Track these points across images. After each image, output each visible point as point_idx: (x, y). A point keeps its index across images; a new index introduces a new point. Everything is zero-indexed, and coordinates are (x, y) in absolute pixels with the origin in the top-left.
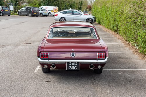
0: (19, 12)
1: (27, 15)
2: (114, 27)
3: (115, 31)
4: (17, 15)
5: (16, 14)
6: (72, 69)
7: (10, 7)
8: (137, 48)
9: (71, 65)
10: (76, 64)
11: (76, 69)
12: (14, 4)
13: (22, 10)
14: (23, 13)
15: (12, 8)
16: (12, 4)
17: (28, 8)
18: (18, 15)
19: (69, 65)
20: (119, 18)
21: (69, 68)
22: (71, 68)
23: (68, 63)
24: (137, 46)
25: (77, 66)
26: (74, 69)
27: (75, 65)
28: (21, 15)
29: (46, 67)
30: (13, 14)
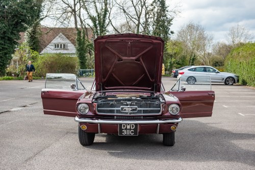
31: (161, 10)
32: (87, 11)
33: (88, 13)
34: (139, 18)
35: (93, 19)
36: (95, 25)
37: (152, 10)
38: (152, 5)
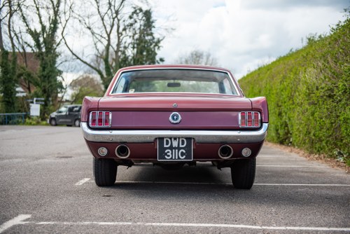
0: (52, 119)
1: (70, 124)
2: (279, 131)
3: (282, 143)
4: (47, 125)
5: (44, 122)
6: (172, 159)
7: (31, 108)
8: (341, 159)
9: (171, 148)
10: (183, 144)
11: (184, 157)
12: (42, 101)
13: (60, 112)
14: (61, 120)
15: (35, 110)
16: (36, 101)
17: (73, 108)
18: (51, 124)
19: (165, 146)
20: (291, 102)
21: (166, 154)
22: (170, 156)
23: (161, 139)
24: (340, 154)
25: (188, 148)
26: (179, 158)
27: (181, 146)
28: (56, 125)
29: (103, 151)
30: (38, 123)
31: (145, 25)
32: (26, 22)
33: (27, 25)
34: (109, 36)
35: (35, 35)
36: (38, 45)
37: (131, 25)
38: (131, 17)
